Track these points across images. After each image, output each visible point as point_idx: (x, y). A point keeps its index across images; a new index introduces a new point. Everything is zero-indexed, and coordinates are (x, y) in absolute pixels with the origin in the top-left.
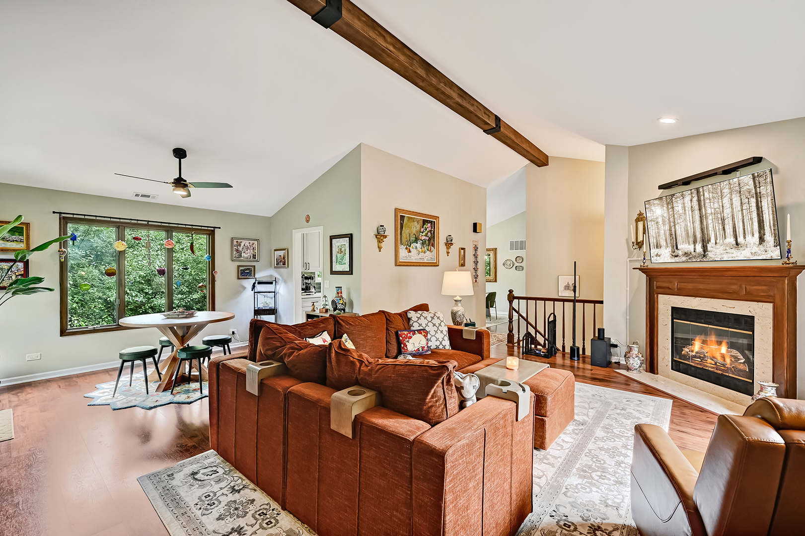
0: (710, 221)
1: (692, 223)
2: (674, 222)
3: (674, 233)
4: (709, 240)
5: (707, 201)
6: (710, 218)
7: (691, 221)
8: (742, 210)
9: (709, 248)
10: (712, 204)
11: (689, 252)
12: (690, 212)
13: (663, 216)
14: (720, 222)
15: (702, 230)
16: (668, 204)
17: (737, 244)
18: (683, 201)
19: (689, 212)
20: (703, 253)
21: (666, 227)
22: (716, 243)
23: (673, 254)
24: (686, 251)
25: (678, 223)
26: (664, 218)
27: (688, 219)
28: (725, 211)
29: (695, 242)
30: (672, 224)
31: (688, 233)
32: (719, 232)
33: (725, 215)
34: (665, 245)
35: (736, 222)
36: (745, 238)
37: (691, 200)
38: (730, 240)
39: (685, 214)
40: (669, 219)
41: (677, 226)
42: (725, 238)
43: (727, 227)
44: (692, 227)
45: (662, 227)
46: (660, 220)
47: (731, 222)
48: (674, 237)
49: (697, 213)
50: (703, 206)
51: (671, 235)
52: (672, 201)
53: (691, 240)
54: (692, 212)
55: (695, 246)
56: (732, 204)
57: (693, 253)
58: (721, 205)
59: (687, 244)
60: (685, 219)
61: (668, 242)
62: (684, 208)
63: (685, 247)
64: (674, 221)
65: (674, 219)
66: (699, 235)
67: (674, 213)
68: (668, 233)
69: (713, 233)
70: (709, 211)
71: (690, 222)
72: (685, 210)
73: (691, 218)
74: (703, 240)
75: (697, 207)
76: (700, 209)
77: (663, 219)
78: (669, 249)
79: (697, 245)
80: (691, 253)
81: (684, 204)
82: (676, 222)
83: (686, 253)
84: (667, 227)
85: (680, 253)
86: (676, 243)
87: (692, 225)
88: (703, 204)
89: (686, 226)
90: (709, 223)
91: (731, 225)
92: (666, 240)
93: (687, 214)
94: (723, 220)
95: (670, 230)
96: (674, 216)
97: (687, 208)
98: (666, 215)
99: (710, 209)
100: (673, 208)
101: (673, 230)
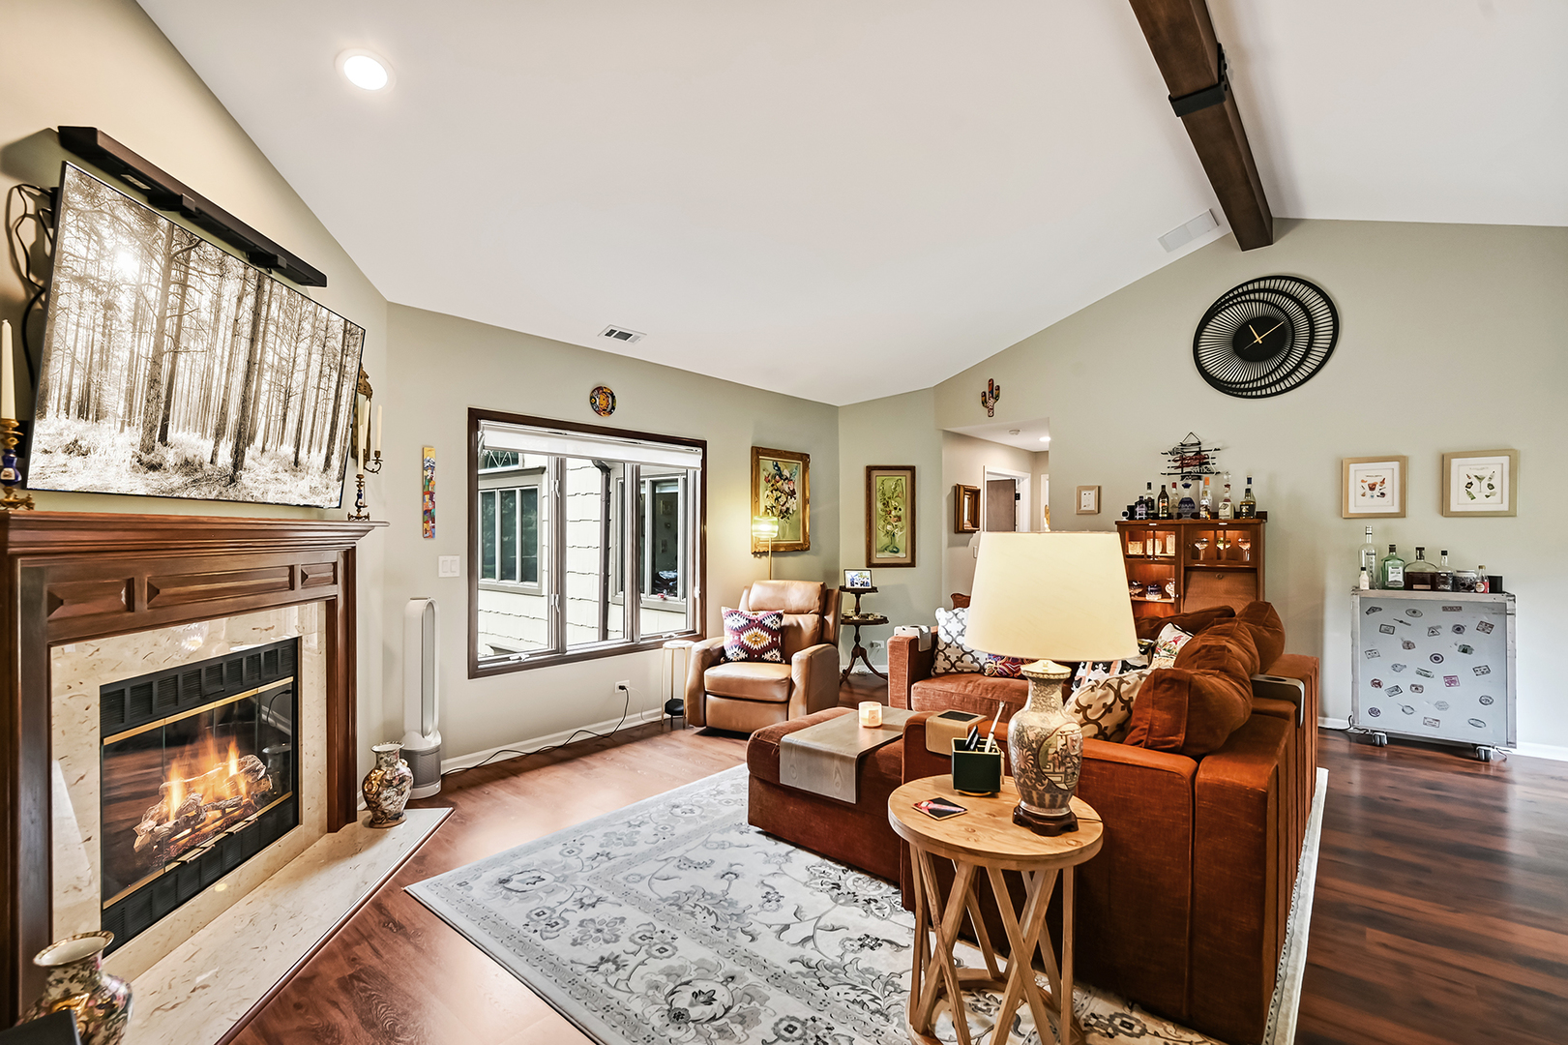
0: (265, 387)
1: (225, 370)
2: (177, 341)
3: (165, 381)
4: (252, 439)
5: (272, 328)
6: (267, 376)
7: (226, 365)
8: (319, 388)
9: (247, 462)
10: (278, 341)
11: (197, 462)
12: (229, 334)
13: (140, 294)
14: (282, 397)
15: (244, 401)
16: (171, 259)
17: (296, 463)
18: (220, 284)
19: (225, 332)
20: (230, 471)
21: (144, 342)
22: (263, 450)
23: (146, 458)
24: (189, 455)
25: (187, 350)
26: (142, 302)
27: (219, 351)
28: (295, 375)
29: (219, 433)
30: (168, 343)
31: (208, 398)
32: (275, 425)
33: (294, 385)
34: (120, 412)
35: (305, 411)
36: (309, 452)
37: (240, 300)
38: (288, 449)
39: (215, 330)
40: (161, 320)
41: (182, 358)
42: (281, 443)
43: (290, 414)
44: (223, 383)
45: (128, 337)
46: (125, 301)
47: (298, 407)
48: (163, 395)
49: (244, 344)
50: (261, 335)
51: (154, 381)
52: (187, 260)
53: (212, 422)
54: (234, 335)
55: (217, 443)
56: (308, 366)
57: (207, 466)
58: (292, 355)
59: (199, 434)
60: (211, 348)
61: (137, 404)
62: (217, 310)
63: (189, 440)
64: (178, 336)
65: (179, 327)
66: (233, 416)
67: (182, 308)
68: (144, 368)
69: (264, 419)
70: (269, 357)
71: (222, 363)
72: (217, 319)
73: (227, 354)
74: (239, 433)
75: (247, 330)
76: (253, 341)
77: (137, 304)
78: (134, 436)
79: (222, 444)
80: (201, 465)
81: (219, 295)
82: (183, 345)
83: (187, 462)
84: (146, 346)
85: (170, 457)
86: (166, 418)
87: (224, 375)
88: (261, 329)
89: (209, 370)
90: (263, 389)
91: (297, 413)
92: (130, 394)
93: (221, 335)
94: (288, 395)
95: (156, 363)
96: (180, 317)
97: (223, 316)
98: (152, 294)
99: (271, 353)
100: (184, 285)
101: (166, 366)
